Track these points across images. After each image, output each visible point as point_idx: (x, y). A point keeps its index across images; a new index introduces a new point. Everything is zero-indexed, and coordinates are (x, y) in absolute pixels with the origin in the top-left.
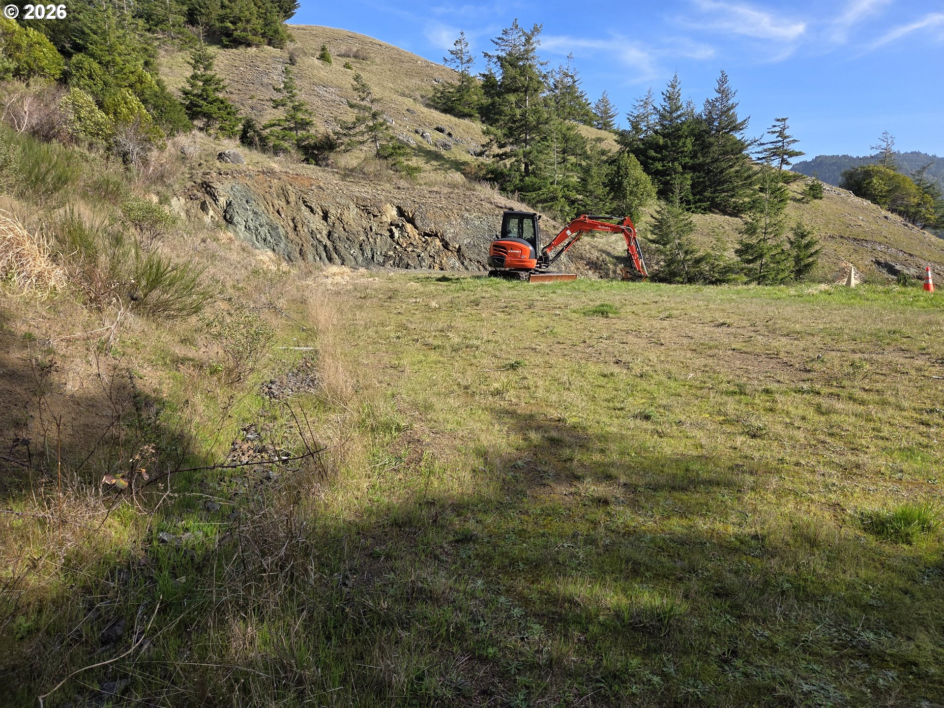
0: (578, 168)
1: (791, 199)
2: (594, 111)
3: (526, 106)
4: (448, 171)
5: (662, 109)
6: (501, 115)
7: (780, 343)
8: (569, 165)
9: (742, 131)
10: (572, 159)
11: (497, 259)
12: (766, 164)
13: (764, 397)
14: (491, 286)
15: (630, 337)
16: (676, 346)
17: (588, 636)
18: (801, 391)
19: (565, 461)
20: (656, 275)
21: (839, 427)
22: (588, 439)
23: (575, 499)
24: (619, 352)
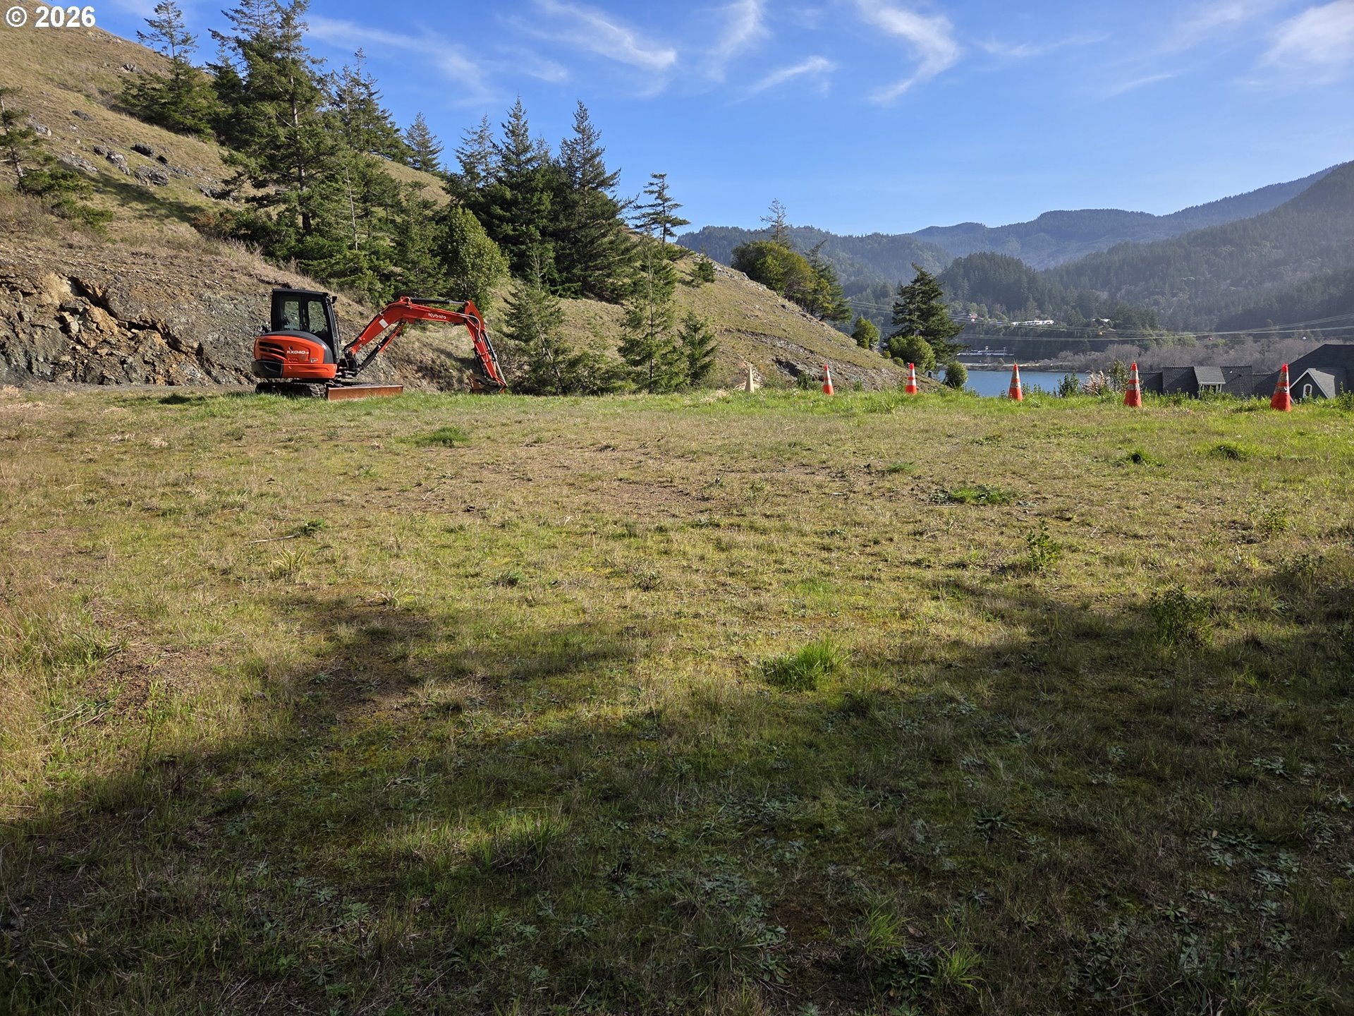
0: (390, 226)
1: (679, 282)
2: (406, 142)
3: (294, 125)
4: (166, 221)
5: (504, 149)
6: (252, 135)
7: (674, 467)
8: (375, 221)
9: (612, 188)
10: (380, 212)
11: (267, 364)
12: (646, 233)
13: (658, 537)
14: (262, 408)
15: (485, 473)
16: (548, 481)
17: (434, 899)
18: (698, 525)
19: (395, 661)
20: (520, 384)
21: (741, 564)
22: (429, 624)
23: (413, 713)
24: (471, 495)
